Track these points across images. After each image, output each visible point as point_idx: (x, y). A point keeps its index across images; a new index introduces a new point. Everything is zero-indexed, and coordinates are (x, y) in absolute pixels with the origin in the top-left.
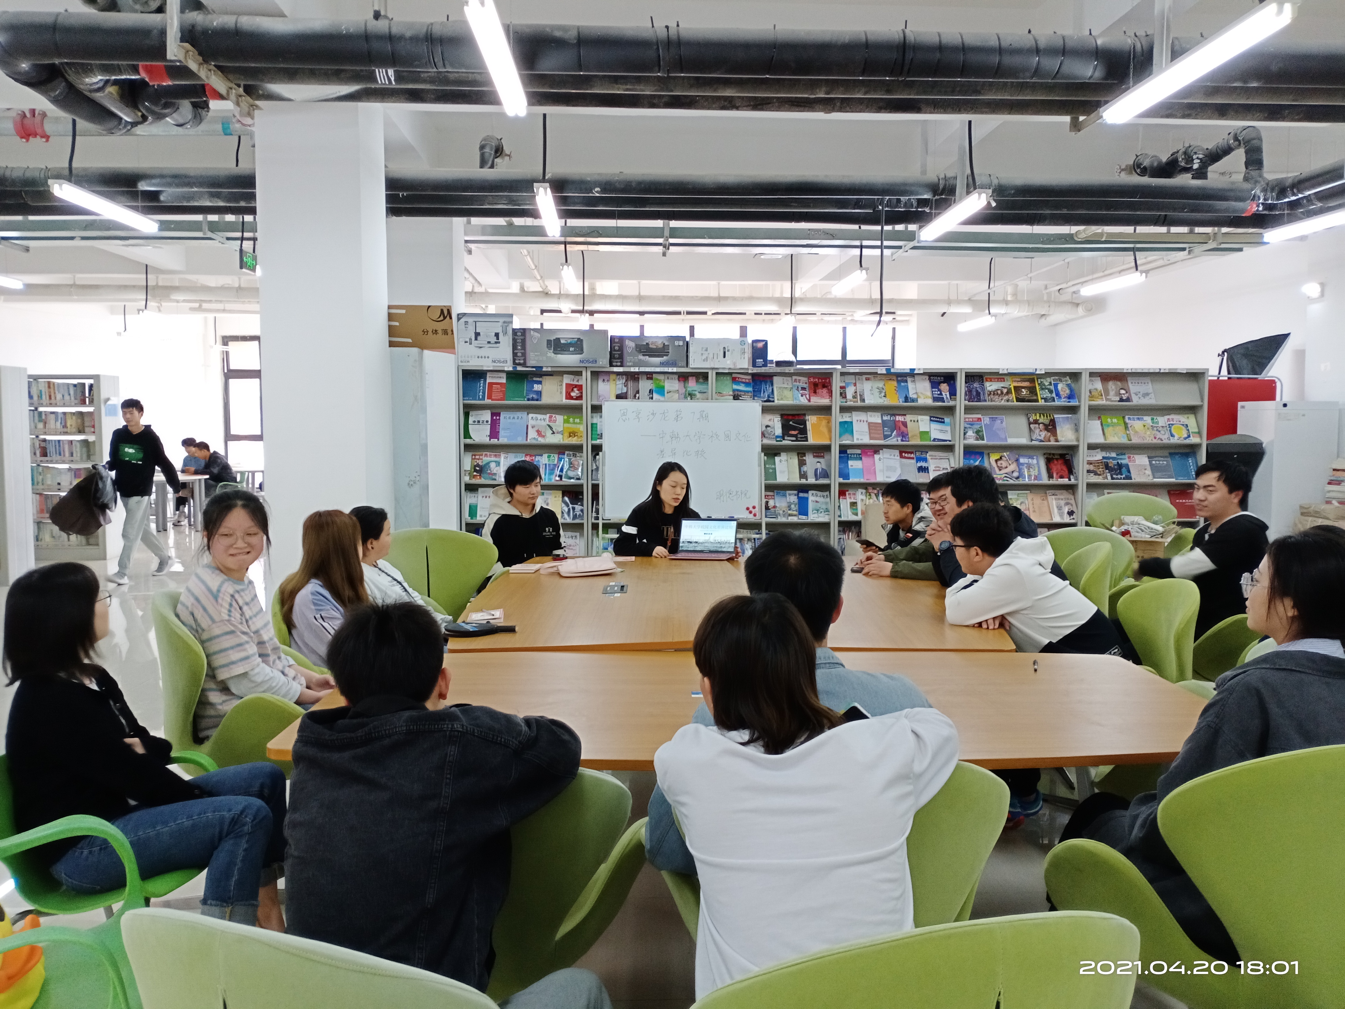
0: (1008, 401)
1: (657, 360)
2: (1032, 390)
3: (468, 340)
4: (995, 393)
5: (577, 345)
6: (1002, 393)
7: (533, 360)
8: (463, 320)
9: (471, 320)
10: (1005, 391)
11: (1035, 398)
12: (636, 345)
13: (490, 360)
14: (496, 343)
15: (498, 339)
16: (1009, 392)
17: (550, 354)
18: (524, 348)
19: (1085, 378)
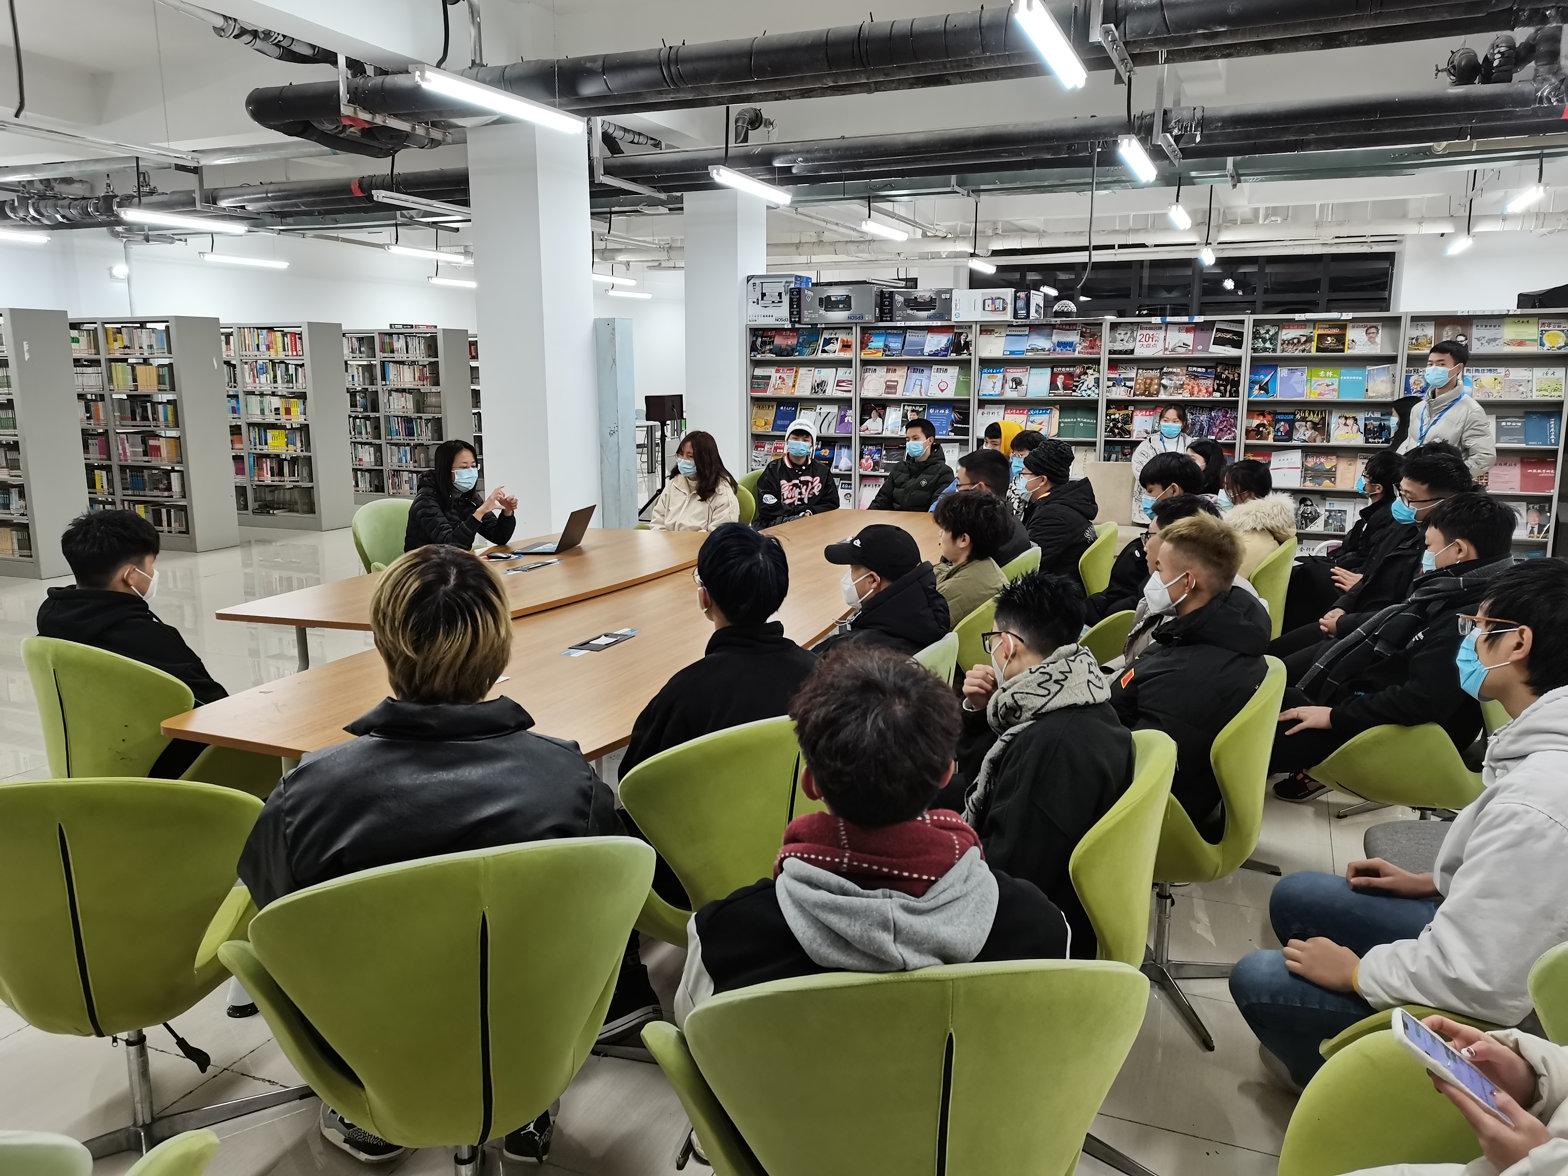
1: (924, 314)
2: (1341, 339)
3: (756, 300)
5: (846, 304)
7: (808, 317)
8: (751, 282)
9: (758, 281)
11: (1341, 347)
12: (905, 299)
14: (779, 302)
16: (1309, 340)
17: (822, 311)
18: (799, 306)
19: (1405, 323)
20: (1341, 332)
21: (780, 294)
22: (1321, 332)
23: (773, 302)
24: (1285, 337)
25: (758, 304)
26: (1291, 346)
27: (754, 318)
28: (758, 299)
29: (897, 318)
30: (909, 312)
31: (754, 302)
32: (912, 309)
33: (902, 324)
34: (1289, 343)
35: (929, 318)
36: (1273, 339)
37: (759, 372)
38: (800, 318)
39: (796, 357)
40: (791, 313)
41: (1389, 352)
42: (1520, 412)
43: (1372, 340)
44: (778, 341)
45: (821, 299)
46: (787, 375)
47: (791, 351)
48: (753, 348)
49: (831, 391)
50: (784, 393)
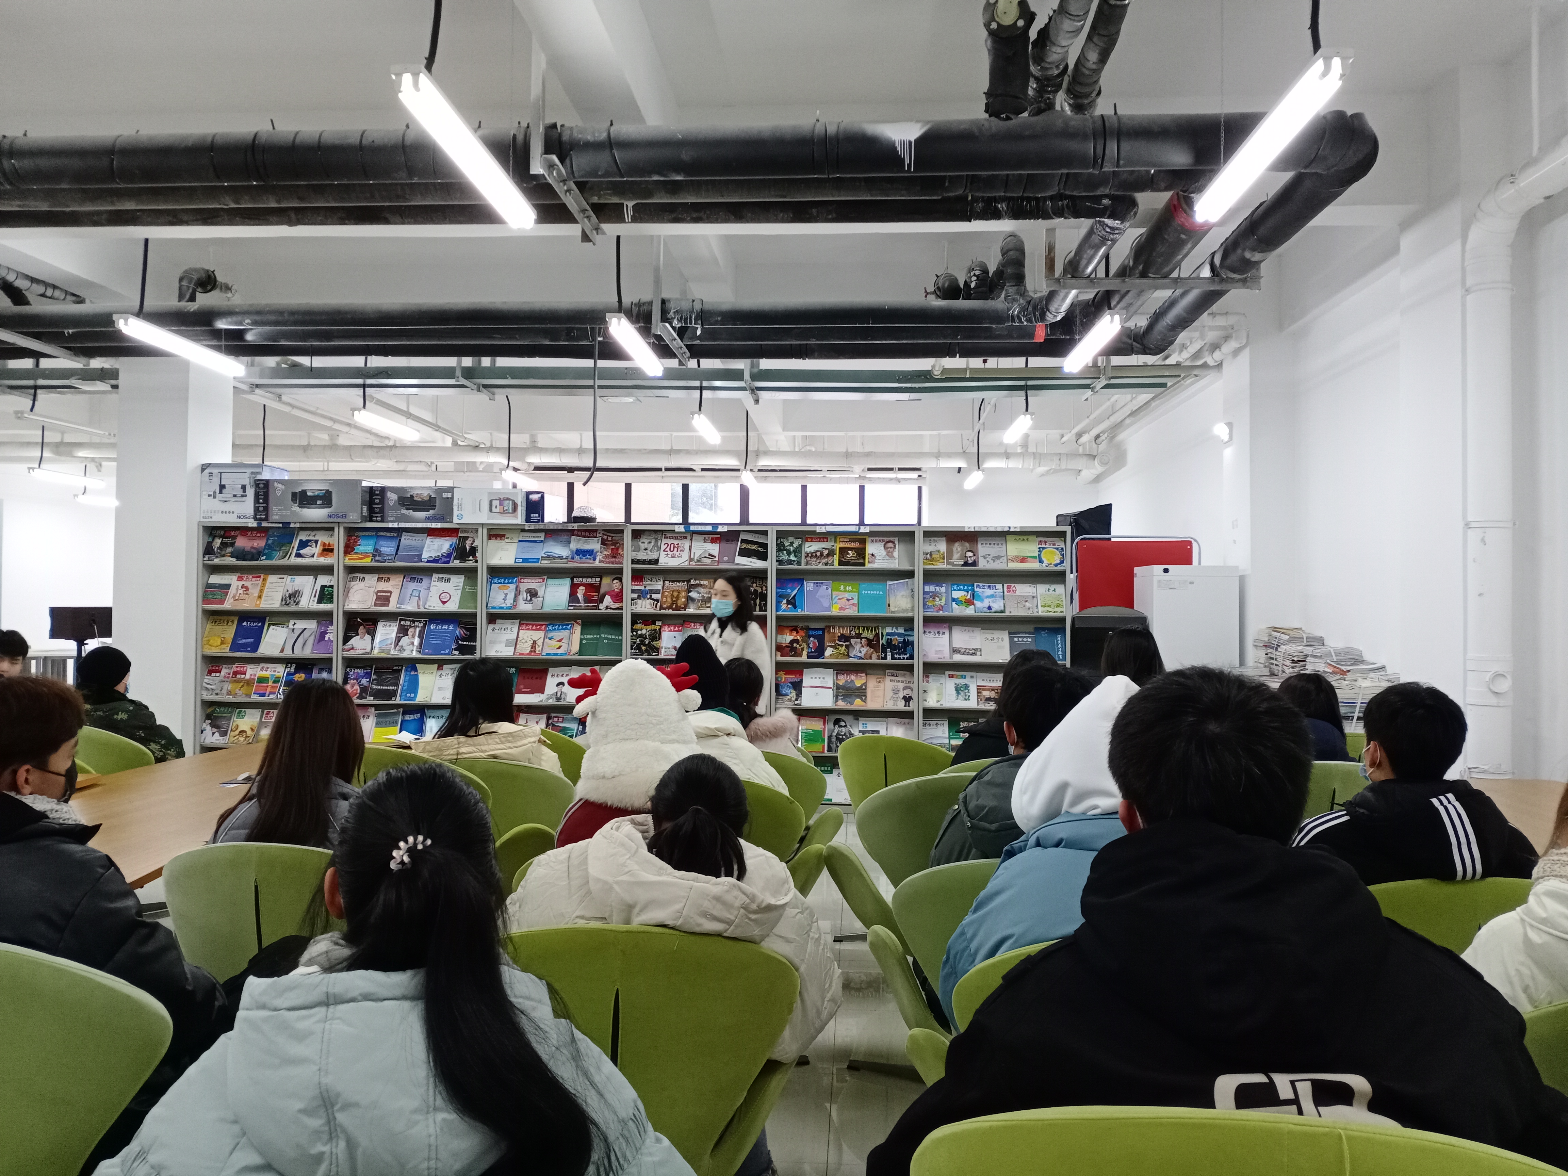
0: (826, 564)
1: (422, 515)
2: (861, 552)
3: (212, 493)
4: (813, 555)
5: (326, 499)
6: (822, 555)
7: (277, 514)
8: (207, 471)
9: (215, 471)
10: (826, 552)
11: (862, 561)
12: (399, 498)
13: (235, 515)
14: (242, 496)
15: (244, 492)
16: (831, 553)
17: (295, 508)
18: (266, 500)
19: (919, 537)
20: (861, 546)
21: (244, 487)
22: (843, 545)
23: (235, 496)
24: (808, 550)
25: (215, 497)
26: (814, 559)
27: (210, 515)
28: (215, 492)
29: (389, 519)
30: (404, 511)
31: (209, 496)
32: (407, 509)
33: (395, 525)
34: (812, 556)
35: (428, 519)
36: (798, 551)
37: (215, 579)
38: (267, 515)
39: (263, 562)
40: (256, 510)
41: (906, 567)
42: (1031, 628)
43: (890, 555)
44: (242, 543)
45: (294, 495)
46: (252, 583)
47: (256, 555)
48: (208, 550)
49: (308, 602)
50: (247, 605)
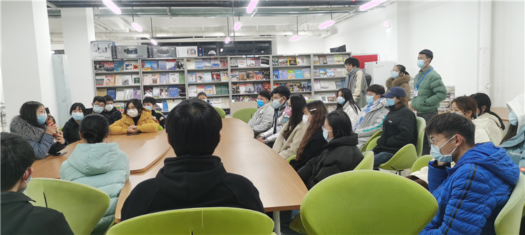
0: (286, 65)
1: (165, 55)
5: (136, 51)
6: (284, 62)
7: (119, 57)
8: (93, 43)
9: (96, 43)
11: (296, 64)
13: (104, 57)
14: (106, 51)
16: (287, 62)
17: (126, 54)
18: (116, 52)
19: (312, 56)
20: (295, 60)
21: (106, 48)
22: (290, 59)
23: (103, 51)
24: (280, 61)
26: (282, 64)
27: (95, 57)
28: (96, 50)
29: (155, 57)
30: (160, 55)
33: (157, 59)
35: (167, 57)
36: (277, 62)
37: (98, 77)
38: (116, 57)
39: (115, 71)
40: (112, 55)
41: (308, 65)
43: (303, 62)
44: (106, 66)
45: (125, 50)
46: (112, 79)
47: (112, 70)
48: (96, 68)
49: (131, 83)
50: (111, 85)
